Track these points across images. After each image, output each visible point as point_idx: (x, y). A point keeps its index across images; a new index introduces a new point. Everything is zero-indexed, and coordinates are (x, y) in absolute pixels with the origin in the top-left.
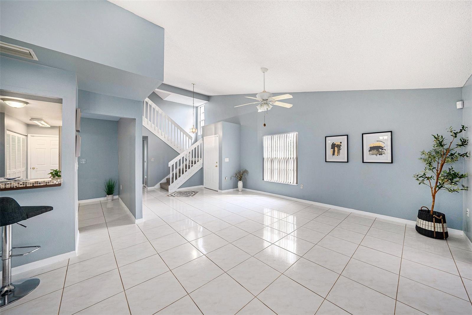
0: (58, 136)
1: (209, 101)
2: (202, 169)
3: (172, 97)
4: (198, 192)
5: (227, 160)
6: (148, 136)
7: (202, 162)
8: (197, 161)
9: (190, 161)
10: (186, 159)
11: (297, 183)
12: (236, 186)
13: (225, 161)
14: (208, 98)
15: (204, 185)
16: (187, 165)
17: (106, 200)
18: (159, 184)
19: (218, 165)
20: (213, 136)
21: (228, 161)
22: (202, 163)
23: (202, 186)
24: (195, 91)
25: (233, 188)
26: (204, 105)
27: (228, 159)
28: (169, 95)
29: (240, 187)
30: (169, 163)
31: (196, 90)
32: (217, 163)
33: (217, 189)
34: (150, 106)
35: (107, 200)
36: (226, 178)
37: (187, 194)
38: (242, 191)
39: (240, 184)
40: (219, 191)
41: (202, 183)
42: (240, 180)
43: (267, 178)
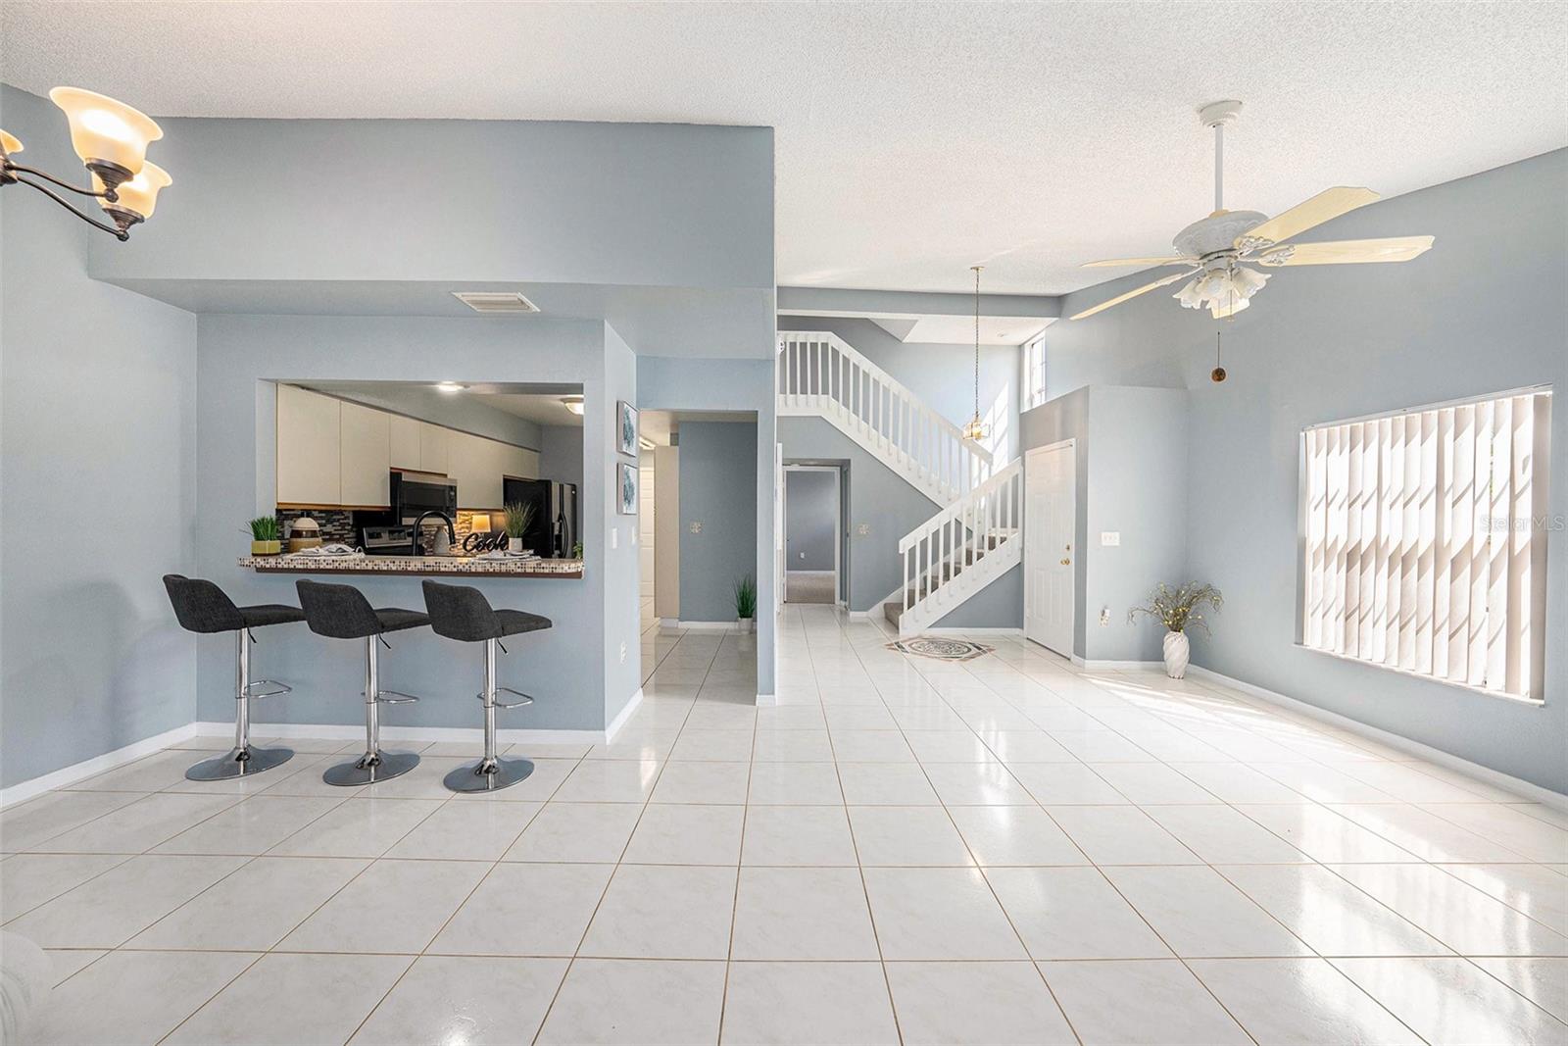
0: (653, 469)
1: (1060, 317)
2: (1020, 566)
3: (926, 329)
4: (990, 650)
5: (1111, 539)
6: (849, 460)
7: (1018, 544)
8: (998, 541)
9: (983, 537)
10: (967, 528)
11: (1539, 692)
12: (1154, 654)
13: (1104, 544)
14: (1056, 304)
15: (1025, 628)
16: (971, 552)
17: (735, 630)
18: (881, 604)
19: (1072, 556)
20: (1056, 445)
21: (1117, 544)
22: (1021, 546)
23: (1017, 631)
24: (982, 289)
25: (1143, 659)
26: (1043, 334)
27: (1117, 534)
28: (913, 326)
29: (1177, 654)
30: (901, 542)
31: (987, 287)
32: (1068, 548)
33: (1069, 651)
34: (856, 368)
35: (740, 630)
36: (1107, 611)
37: (951, 650)
38: (1186, 676)
39: (1176, 646)
40: (1074, 658)
41: (1018, 622)
42: (1176, 628)
43: (1323, 634)
